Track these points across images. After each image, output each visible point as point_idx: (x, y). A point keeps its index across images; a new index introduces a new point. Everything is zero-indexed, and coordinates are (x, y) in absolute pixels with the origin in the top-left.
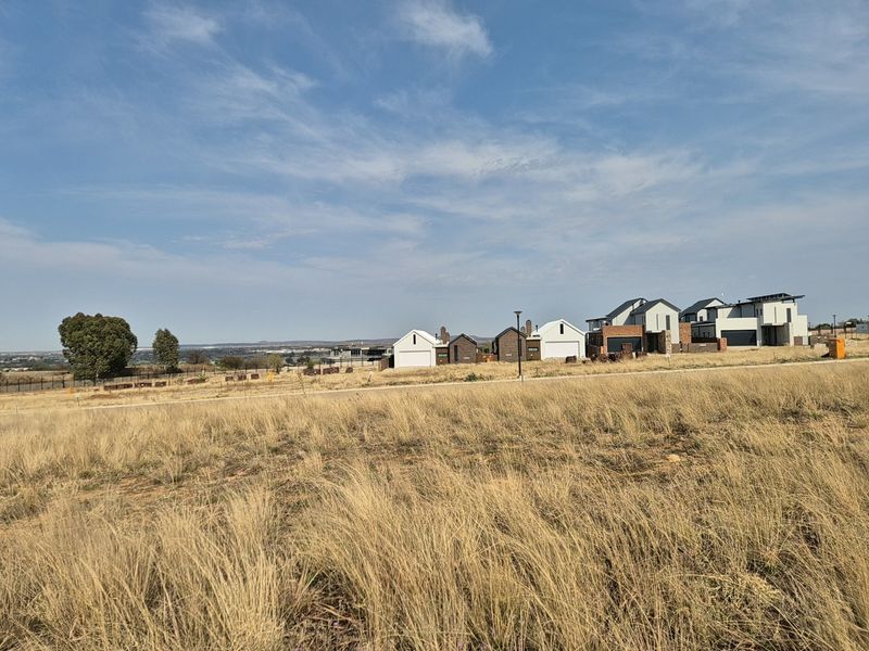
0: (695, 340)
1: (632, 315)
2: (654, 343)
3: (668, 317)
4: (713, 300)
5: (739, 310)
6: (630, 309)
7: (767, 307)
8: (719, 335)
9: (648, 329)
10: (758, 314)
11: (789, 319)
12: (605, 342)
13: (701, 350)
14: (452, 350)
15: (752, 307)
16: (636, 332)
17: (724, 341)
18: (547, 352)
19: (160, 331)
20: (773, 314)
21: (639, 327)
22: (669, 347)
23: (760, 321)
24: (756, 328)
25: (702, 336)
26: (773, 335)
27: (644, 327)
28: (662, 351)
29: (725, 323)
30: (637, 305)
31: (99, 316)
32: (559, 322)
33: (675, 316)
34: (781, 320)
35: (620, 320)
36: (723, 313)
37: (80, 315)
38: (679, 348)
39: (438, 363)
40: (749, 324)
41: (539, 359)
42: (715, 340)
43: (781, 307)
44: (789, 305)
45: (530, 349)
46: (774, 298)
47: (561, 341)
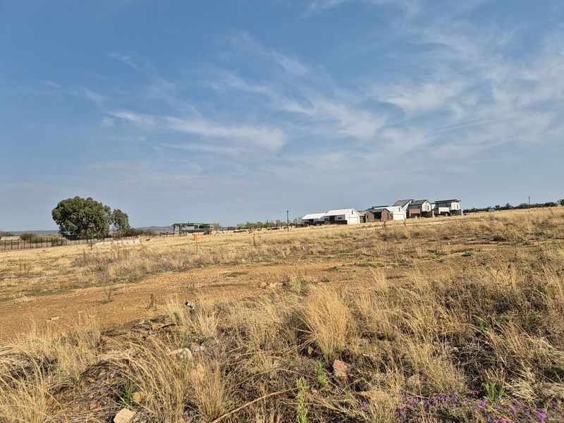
2: (425, 214)
3: (428, 206)
6: (408, 203)
7: (453, 204)
8: (439, 213)
9: (424, 210)
10: (449, 206)
11: (458, 208)
12: (410, 215)
16: (418, 211)
18: (395, 218)
20: (454, 206)
21: (419, 210)
23: (450, 208)
24: (448, 211)
26: (454, 212)
27: (421, 210)
29: (441, 209)
30: (410, 202)
32: (399, 207)
34: (456, 208)
37: (77, 198)
39: (361, 223)
40: (447, 209)
41: (393, 220)
43: (456, 204)
45: (390, 216)
46: (454, 201)
47: (399, 214)
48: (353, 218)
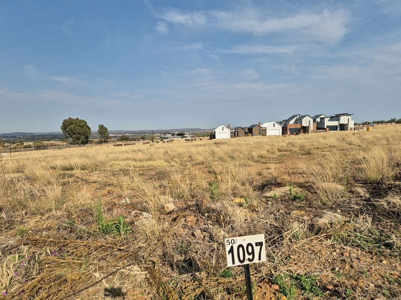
0: (318, 129)
1: (296, 120)
2: (305, 130)
3: (309, 121)
4: (321, 115)
5: (332, 119)
6: (296, 118)
7: (342, 118)
8: (325, 127)
9: (303, 125)
10: (338, 120)
11: (348, 122)
12: (288, 129)
13: (320, 132)
14: (236, 133)
15: (337, 117)
16: (299, 126)
17: (328, 129)
18: (269, 133)
19: (100, 126)
20: (343, 120)
22: (310, 131)
23: (339, 123)
24: (337, 124)
25: (320, 127)
26: (343, 127)
27: (301, 125)
28: (308, 132)
29: (327, 123)
30: (298, 117)
31: (77, 119)
32: (273, 123)
33: (312, 120)
34: (346, 122)
35: (292, 122)
36: (326, 120)
37: (70, 118)
38: (313, 132)
39: (231, 137)
40: (335, 123)
41: (266, 135)
42: (325, 129)
43: (346, 118)
44: (349, 117)
45: (263, 132)
46: (344, 115)
47: (273, 130)
48: (223, 134)
